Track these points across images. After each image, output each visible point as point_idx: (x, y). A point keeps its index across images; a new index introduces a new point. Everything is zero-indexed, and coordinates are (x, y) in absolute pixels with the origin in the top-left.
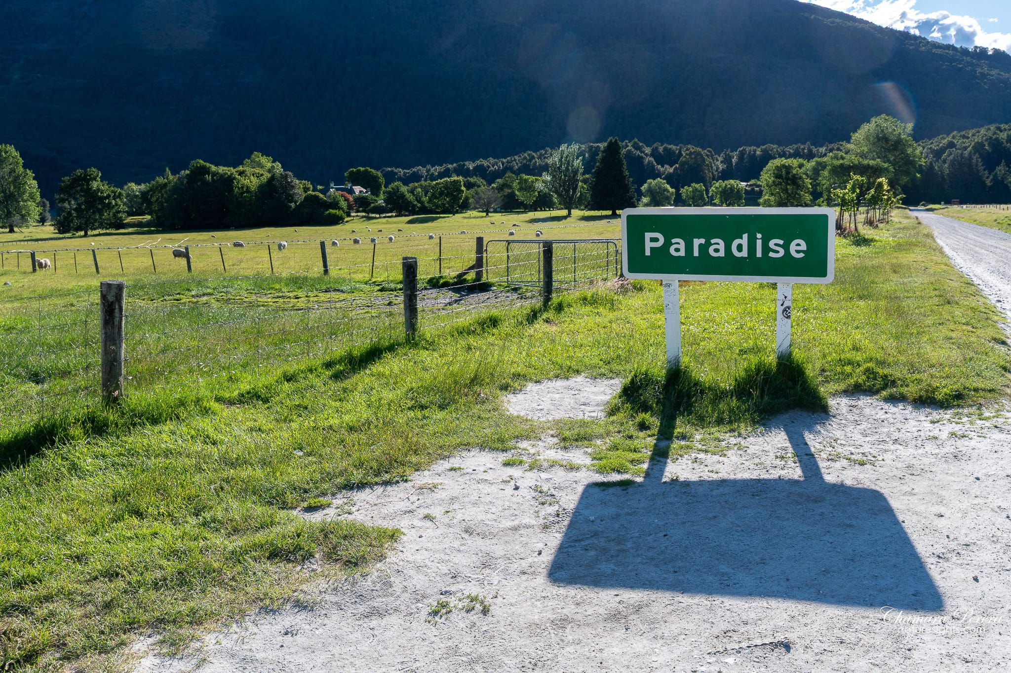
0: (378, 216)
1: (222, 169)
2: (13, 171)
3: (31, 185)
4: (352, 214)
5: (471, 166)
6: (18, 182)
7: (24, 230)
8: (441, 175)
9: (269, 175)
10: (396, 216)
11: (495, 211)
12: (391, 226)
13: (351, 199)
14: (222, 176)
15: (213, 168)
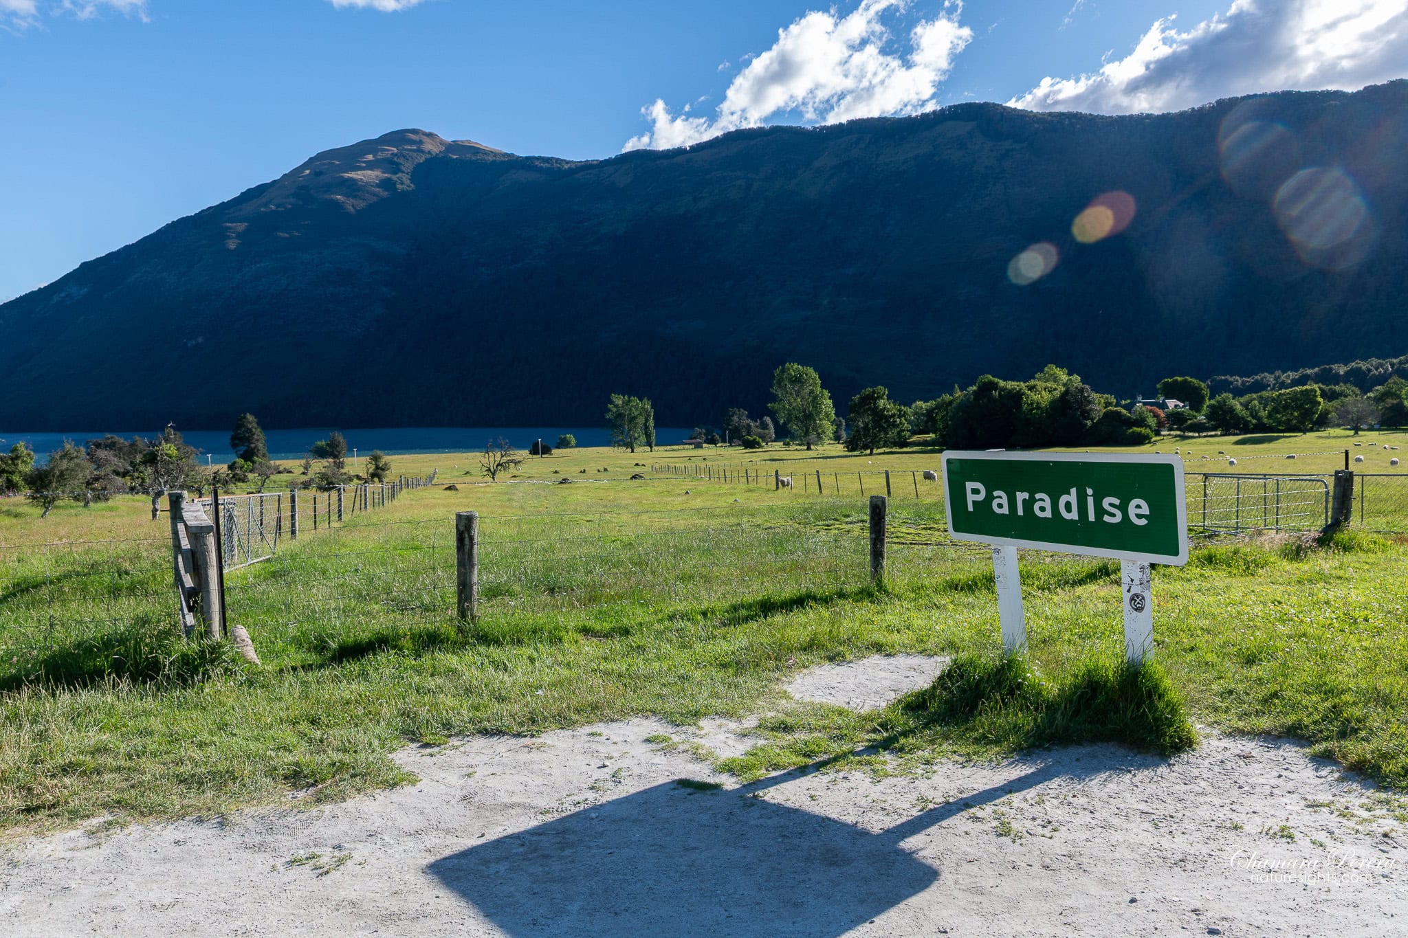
0: (1197, 435)
1: (1011, 385)
2: (811, 392)
3: (827, 404)
4: (1163, 433)
5: (1342, 370)
6: (815, 401)
7: (820, 448)
8: (1296, 383)
9: (1063, 389)
10: (1222, 435)
11: (1371, 429)
12: (1212, 447)
13: (1163, 415)
14: (1010, 391)
15: (1002, 383)
